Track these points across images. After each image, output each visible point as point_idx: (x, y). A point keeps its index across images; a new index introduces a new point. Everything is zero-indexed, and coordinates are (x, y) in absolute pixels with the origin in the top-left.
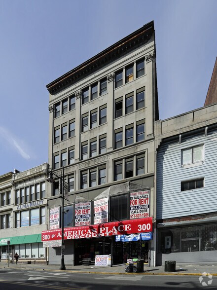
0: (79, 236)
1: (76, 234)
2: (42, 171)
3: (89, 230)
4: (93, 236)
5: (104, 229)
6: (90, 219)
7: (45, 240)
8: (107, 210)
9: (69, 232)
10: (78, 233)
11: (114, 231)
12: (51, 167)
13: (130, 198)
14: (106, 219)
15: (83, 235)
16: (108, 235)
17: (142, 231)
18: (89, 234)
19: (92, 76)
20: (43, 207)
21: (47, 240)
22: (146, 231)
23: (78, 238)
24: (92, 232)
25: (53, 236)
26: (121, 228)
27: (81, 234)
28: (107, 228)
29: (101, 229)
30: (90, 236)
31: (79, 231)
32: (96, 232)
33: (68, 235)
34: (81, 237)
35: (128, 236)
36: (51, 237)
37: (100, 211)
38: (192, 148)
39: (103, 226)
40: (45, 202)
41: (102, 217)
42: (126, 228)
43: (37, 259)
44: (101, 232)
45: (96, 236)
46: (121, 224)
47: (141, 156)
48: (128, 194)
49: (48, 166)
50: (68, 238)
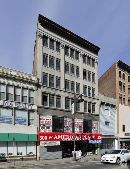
0: (71, 139)
1: (69, 138)
2: (34, 81)
3: (77, 136)
4: (79, 140)
5: (84, 136)
6: (72, 129)
7: (42, 140)
8: (82, 126)
9: (64, 136)
10: (70, 137)
11: (89, 138)
12: (40, 81)
13: (92, 123)
14: (82, 131)
15: (73, 139)
16: (86, 140)
17: (99, 139)
18: (77, 138)
19: (72, 44)
20: (33, 111)
21: (45, 140)
22: (100, 139)
23: (70, 140)
24: (78, 137)
25: (50, 138)
26: (92, 137)
27: (72, 138)
28: (86, 136)
29: (83, 136)
30: (77, 140)
31: (71, 136)
32: (80, 137)
33: (63, 138)
34: (72, 140)
35: (94, 141)
36: (48, 138)
37: (78, 126)
38: (107, 110)
39: (84, 135)
40: (35, 108)
41: (79, 130)
42: (94, 137)
43: (25, 156)
44: (83, 138)
45: (80, 140)
46: (91, 135)
47: (94, 105)
48: (91, 121)
49: (38, 79)
50: (63, 140)
